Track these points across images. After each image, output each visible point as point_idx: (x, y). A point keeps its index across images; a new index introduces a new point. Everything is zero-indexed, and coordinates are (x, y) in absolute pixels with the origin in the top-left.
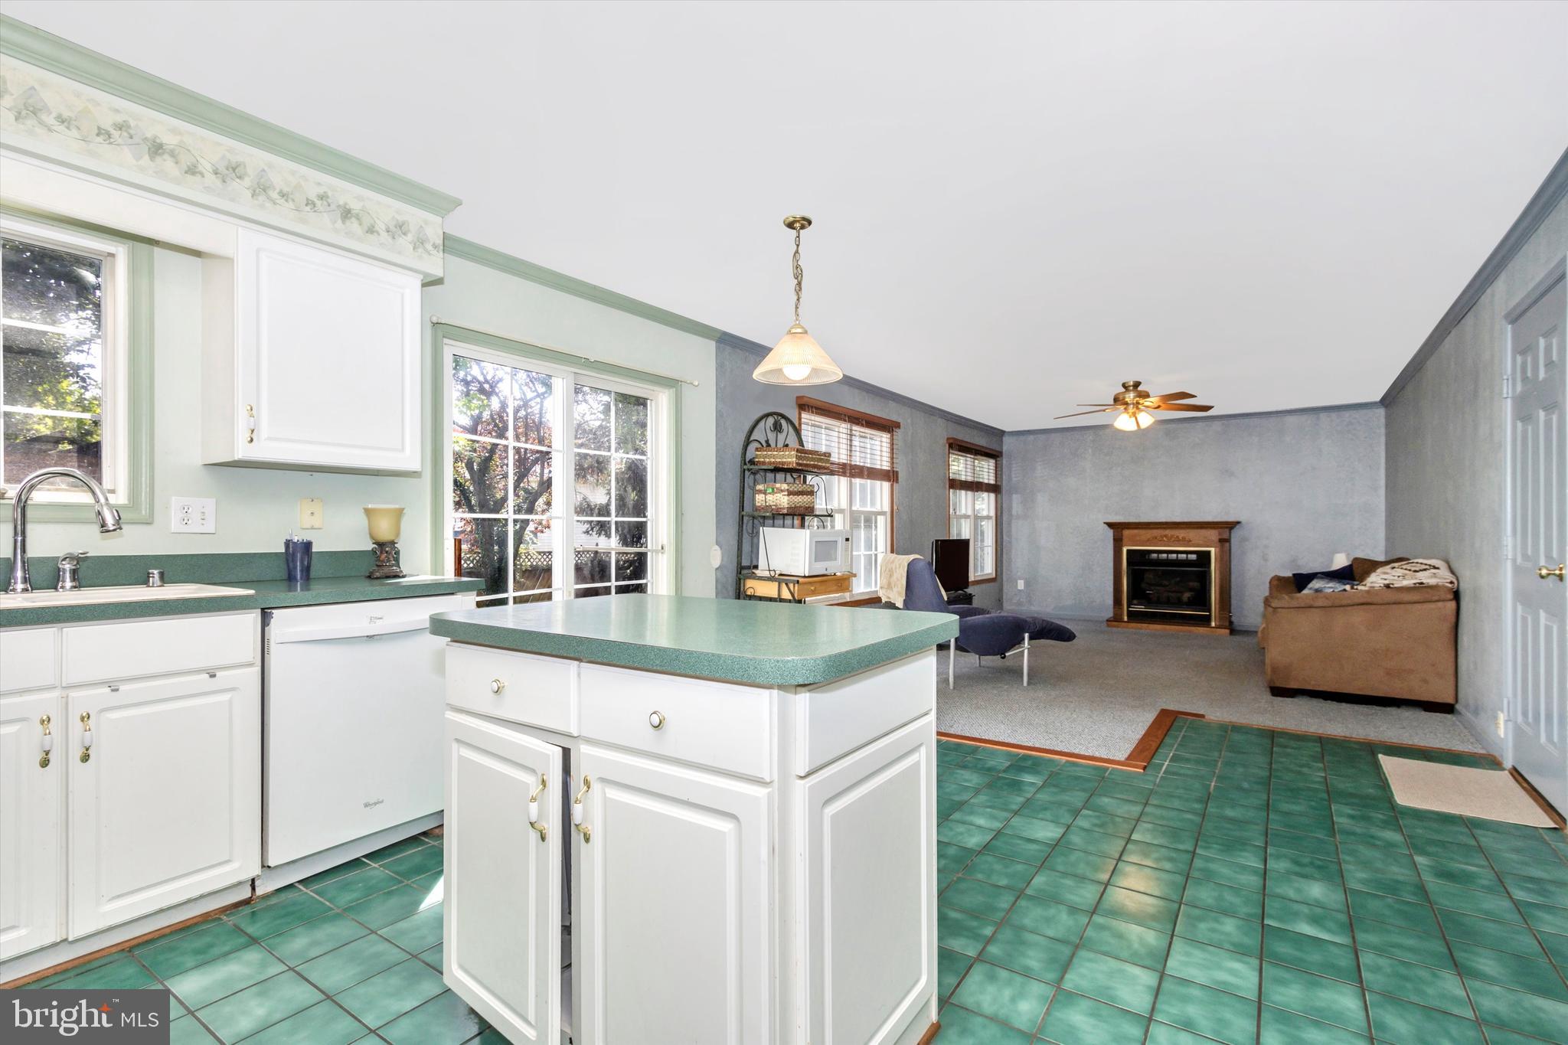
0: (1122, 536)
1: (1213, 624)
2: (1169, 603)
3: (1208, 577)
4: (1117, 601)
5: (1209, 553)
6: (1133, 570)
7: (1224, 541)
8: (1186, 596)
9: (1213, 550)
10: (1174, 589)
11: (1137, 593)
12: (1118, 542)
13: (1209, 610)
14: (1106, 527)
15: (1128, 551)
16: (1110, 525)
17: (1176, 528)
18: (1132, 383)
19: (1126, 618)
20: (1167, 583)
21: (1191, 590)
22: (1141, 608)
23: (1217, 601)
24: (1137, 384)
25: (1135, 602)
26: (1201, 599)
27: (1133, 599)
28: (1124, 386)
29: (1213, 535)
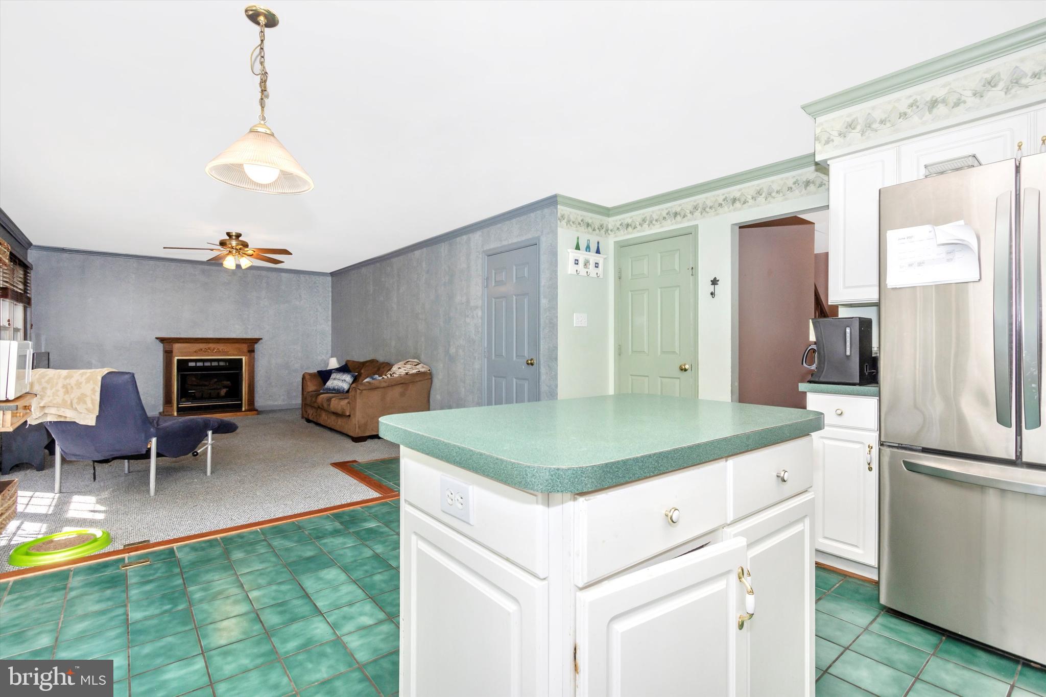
0: (172, 348)
1: (243, 409)
2: (210, 398)
3: (240, 377)
4: (168, 400)
5: (241, 360)
6: (182, 375)
7: (252, 351)
8: (223, 392)
9: (243, 358)
10: (213, 387)
11: (184, 393)
12: (168, 354)
13: (241, 400)
14: (158, 341)
15: (178, 360)
16: (162, 340)
17: (218, 343)
18: (234, 234)
19: (175, 414)
20: (206, 383)
21: (225, 387)
22: (189, 404)
23: (247, 393)
24: (238, 236)
25: (183, 400)
26: (235, 392)
27: (181, 398)
28: (229, 234)
29: (244, 347)
